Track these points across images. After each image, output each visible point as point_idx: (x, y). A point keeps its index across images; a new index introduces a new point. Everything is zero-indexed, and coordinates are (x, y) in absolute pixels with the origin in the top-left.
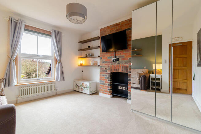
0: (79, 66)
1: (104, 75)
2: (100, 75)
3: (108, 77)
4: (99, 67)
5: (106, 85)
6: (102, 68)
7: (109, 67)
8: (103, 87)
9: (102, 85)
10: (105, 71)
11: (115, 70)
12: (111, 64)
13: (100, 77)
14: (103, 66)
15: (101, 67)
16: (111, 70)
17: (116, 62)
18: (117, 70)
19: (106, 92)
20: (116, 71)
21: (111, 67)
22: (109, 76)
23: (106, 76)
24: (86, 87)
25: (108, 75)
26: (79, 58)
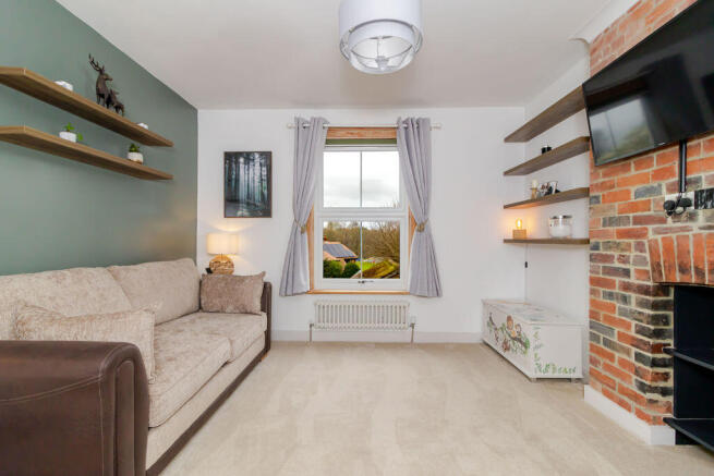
0: (506, 241)
1: (611, 295)
2: (593, 292)
3: (633, 306)
4: (588, 246)
5: (625, 357)
6: (602, 251)
7: (640, 247)
8: (608, 362)
9: (601, 345)
10: (615, 271)
11: (684, 270)
12: (657, 232)
13: (593, 303)
14: (608, 245)
15: (596, 247)
16: (656, 267)
17: (692, 217)
18: (700, 272)
19: (626, 399)
20: (693, 280)
21: (654, 252)
22: (641, 304)
23: (625, 300)
24: (520, 341)
25: (634, 297)
26: (505, 207)
